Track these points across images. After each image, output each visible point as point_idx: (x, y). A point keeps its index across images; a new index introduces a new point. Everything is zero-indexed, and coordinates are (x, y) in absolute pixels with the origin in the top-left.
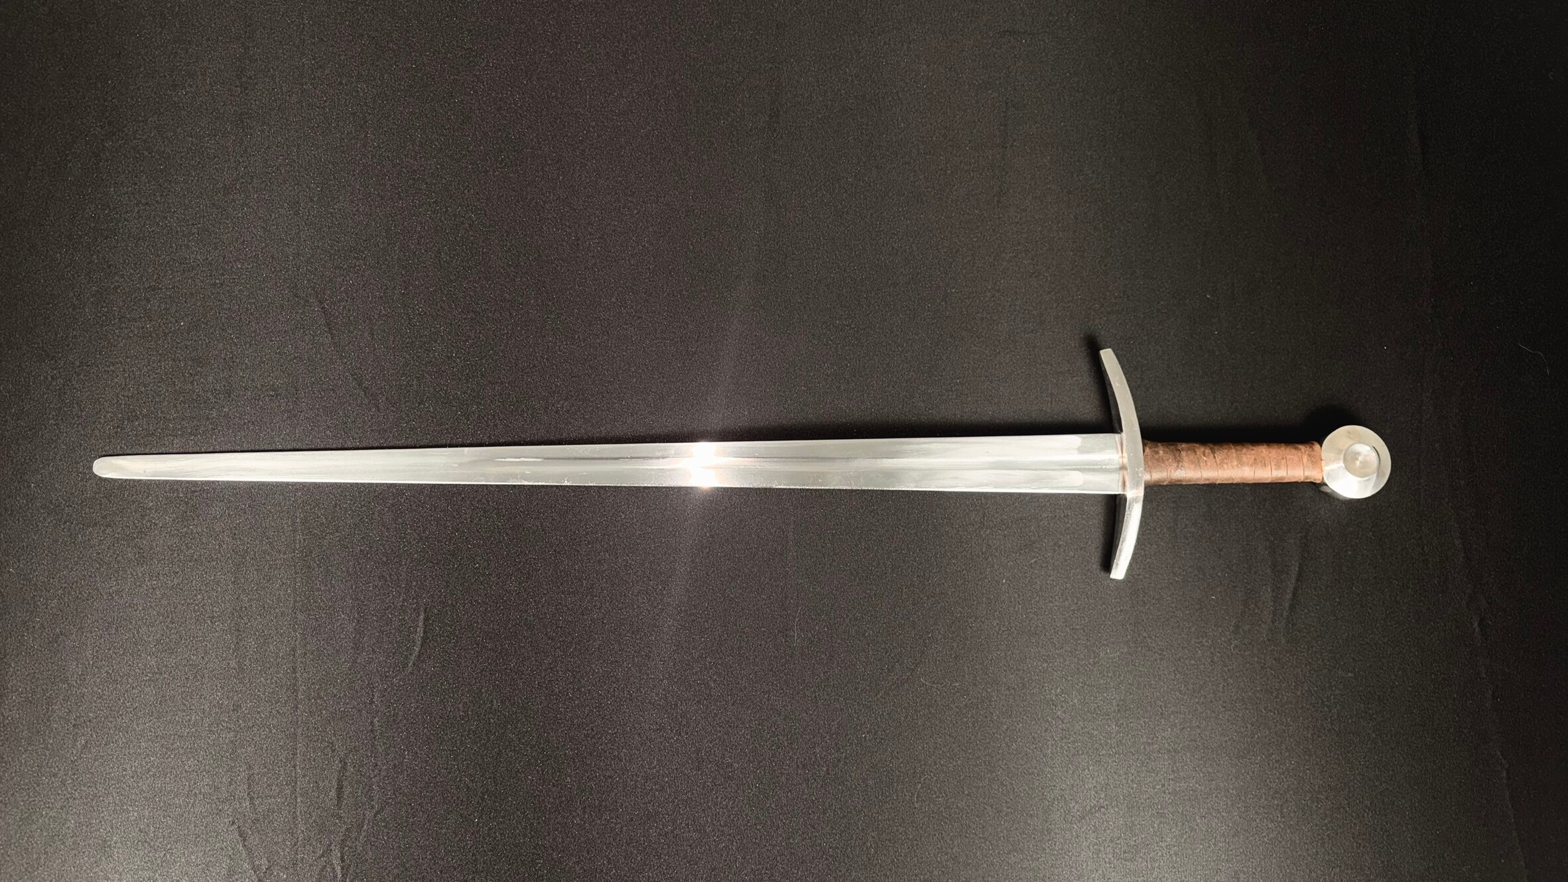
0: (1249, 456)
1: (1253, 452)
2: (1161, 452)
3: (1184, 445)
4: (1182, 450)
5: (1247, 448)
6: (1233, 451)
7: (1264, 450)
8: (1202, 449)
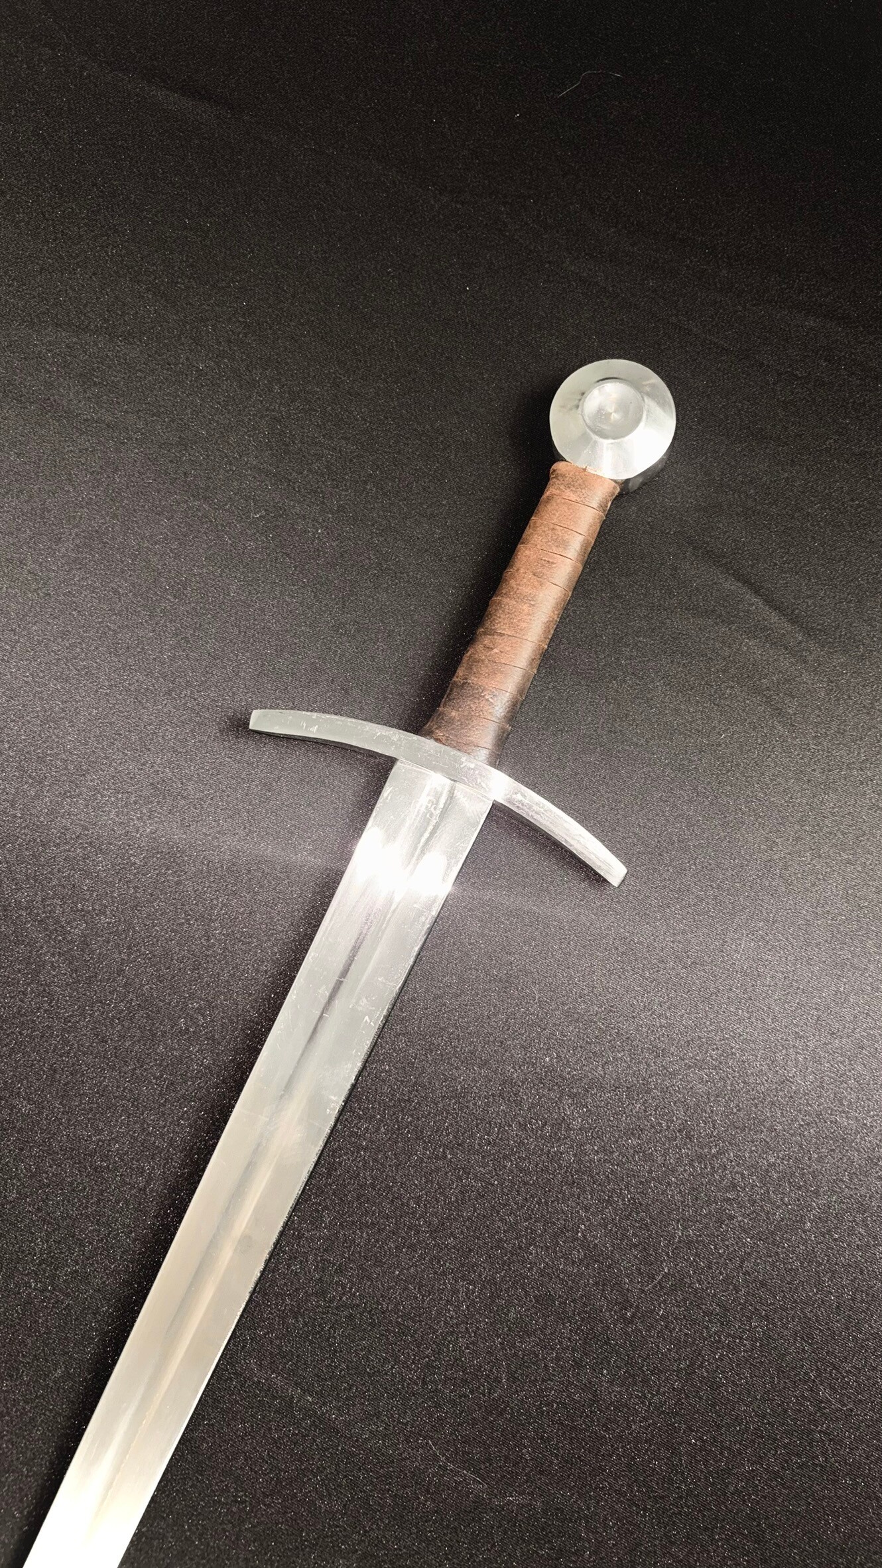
0: (525, 580)
1: (522, 570)
2: (453, 714)
3: (461, 672)
4: (466, 679)
5: (513, 576)
6: (505, 600)
7: (527, 552)
8: (479, 647)
